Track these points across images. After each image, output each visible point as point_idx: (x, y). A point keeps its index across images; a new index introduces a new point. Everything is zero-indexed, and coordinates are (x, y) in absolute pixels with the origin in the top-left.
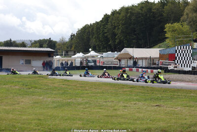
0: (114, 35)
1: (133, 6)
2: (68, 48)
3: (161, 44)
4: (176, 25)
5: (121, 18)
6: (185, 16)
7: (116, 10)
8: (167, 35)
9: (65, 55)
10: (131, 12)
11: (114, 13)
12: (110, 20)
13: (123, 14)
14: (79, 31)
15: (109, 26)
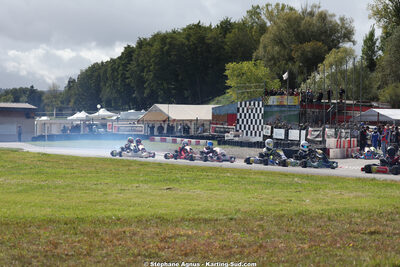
0: (141, 81)
1: (174, 32)
2: (62, 102)
3: (220, 98)
4: (246, 65)
5: (153, 52)
6: (260, 51)
7: (145, 39)
8: (229, 83)
9: (57, 115)
10: (170, 44)
11: (141, 43)
12: (135, 56)
13: (157, 46)
14: (82, 73)
15: (133, 66)
